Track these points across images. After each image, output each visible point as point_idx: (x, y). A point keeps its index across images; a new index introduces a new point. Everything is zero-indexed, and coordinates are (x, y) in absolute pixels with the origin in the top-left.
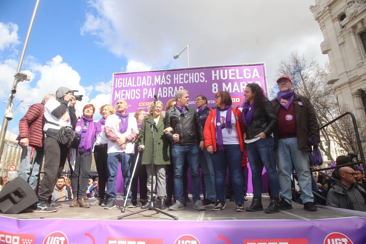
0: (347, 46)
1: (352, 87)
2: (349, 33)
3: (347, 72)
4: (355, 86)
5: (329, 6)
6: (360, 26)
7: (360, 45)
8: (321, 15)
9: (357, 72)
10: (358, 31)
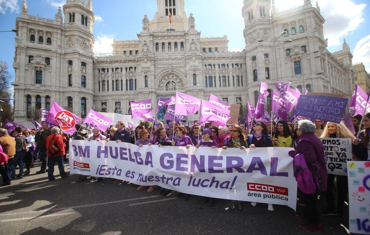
0: (29, 73)
1: (25, 92)
2: (33, 68)
3: (25, 84)
4: (27, 92)
5: (27, 47)
6: (39, 69)
7: (35, 76)
8: (20, 48)
9: (30, 87)
10: (36, 70)
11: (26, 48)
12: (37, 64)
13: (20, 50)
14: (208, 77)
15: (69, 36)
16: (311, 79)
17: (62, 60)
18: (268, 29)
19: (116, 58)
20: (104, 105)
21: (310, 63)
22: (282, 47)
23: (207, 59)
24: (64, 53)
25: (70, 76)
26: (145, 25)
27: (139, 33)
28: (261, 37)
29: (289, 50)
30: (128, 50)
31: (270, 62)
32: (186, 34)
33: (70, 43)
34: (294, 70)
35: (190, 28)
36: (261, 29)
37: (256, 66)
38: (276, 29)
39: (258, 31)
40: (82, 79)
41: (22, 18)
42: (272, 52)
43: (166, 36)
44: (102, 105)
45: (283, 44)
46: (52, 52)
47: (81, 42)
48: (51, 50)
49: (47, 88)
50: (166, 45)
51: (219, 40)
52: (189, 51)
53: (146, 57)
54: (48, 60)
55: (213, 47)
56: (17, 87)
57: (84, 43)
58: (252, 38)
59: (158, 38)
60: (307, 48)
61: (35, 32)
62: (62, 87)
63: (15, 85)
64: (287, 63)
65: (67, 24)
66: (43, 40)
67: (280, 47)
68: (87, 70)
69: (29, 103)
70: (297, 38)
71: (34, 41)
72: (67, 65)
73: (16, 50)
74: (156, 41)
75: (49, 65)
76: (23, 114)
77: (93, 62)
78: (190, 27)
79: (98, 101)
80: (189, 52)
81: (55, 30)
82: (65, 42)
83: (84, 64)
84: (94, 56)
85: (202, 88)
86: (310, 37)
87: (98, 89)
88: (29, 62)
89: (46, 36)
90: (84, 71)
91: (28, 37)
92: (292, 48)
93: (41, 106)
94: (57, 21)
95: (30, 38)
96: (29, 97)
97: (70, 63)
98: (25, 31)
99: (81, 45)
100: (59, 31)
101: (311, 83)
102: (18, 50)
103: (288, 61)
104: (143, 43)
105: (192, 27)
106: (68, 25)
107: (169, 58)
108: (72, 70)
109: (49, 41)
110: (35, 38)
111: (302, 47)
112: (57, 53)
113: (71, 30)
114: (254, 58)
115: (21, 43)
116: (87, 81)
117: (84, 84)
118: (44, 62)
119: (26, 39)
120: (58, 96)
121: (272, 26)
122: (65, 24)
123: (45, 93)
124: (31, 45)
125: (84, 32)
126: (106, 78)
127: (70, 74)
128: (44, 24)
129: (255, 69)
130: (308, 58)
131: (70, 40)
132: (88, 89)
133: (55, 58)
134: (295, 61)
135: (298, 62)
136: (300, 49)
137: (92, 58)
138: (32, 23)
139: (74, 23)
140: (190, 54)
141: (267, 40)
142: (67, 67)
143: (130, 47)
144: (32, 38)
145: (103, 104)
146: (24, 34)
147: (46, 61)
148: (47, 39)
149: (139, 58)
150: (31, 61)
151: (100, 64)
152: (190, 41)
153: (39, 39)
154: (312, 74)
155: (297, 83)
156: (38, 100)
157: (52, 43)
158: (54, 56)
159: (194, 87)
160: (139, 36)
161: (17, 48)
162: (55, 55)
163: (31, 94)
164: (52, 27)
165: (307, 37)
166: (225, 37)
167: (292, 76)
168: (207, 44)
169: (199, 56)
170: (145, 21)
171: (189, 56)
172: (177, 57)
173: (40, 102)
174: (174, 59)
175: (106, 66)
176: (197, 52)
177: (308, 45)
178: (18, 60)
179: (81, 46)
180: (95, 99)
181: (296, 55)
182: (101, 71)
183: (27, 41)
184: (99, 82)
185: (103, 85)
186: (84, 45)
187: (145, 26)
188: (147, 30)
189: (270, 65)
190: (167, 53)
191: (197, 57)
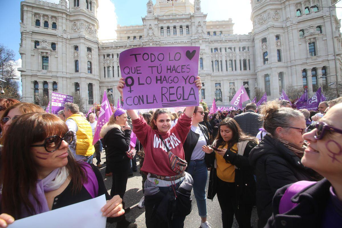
0: (35, 59)
1: (32, 78)
2: (39, 54)
3: (31, 70)
4: (34, 78)
5: (33, 32)
6: (45, 54)
7: (42, 62)
8: (26, 33)
9: (37, 73)
10: (43, 55)
11: (31, 32)
12: (43, 49)
13: (26, 35)
14: (214, 61)
15: (74, 20)
16: (328, 60)
17: (68, 45)
18: (279, 9)
19: (121, 43)
20: (110, 92)
21: (326, 44)
22: (296, 27)
23: (213, 42)
24: (69, 38)
25: (76, 62)
26: (150, 8)
27: (144, 17)
28: (271, 18)
29: (302, 30)
30: (132, 36)
31: (282, 43)
32: (192, 17)
33: (76, 27)
34: (309, 51)
35: (196, 11)
36: (272, 9)
37: (266, 48)
38: (288, 9)
39: (268, 11)
40: (88, 65)
41: (27, 2)
42: (284, 33)
43: (172, 19)
44: (108, 92)
45: (297, 24)
46: (58, 37)
47: (86, 27)
48: (56, 35)
49: (54, 74)
50: (172, 28)
51: (224, 23)
52: (195, 34)
53: (151, 41)
54: (53, 45)
55: (218, 30)
56: (23, 73)
57: (89, 28)
58: (262, 19)
59: (163, 22)
60: (323, 28)
61: (40, 17)
62: (68, 73)
63: (22, 71)
64: (301, 44)
65: (72, 8)
66: (48, 25)
67: (293, 28)
68: (93, 55)
69: (36, 89)
70: (312, 18)
71: (40, 26)
72: (73, 50)
73: (22, 35)
74: (160, 25)
75: (55, 50)
76: (31, 101)
77: (98, 48)
78: (196, 9)
79: (104, 87)
80: (196, 36)
81: (60, 15)
82: (71, 27)
83: (89, 49)
84: (99, 42)
85: (209, 72)
86: (327, 17)
87: (104, 75)
88: (35, 47)
89: (51, 21)
90: (90, 56)
91: (33, 22)
92: (307, 28)
93: (48, 92)
94: (62, 5)
95: (35, 22)
96: (36, 83)
97: (76, 48)
98: (30, 15)
99: (86, 29)
100: (64, 16)
101: (327, 65)
102: (24, 36)
103: (302, 42)
104: (148, 27)
105: (198, 9)
106: (73, 10)
107: (174, 42)
108: (78, 55)
109: (54, 26)
110: (40, 23)
111: (317, 27)
112: (62, 38)
113: (75, 14)
114: (264, 40)
115: (26, 28)
116: (93, 67)
117: (90, 69)
118: (49, 47)
119: (31, 23)
120: (65, 82)
121: (283, 7)
122: (69, 8)
123: (52, 79)
124: (37, 29)
125: (89, 17)
126: (111, 64)
127: (76, 59)
128: (48, 8)
129: (265, 51)
130: (324, 39)
131: (75, 25)
132: (94, 75)
133: (61, 43)
134: (309, 42)
135: (313, 43)
136: (316, 29)
137: (97, 43)
138: (37, 7)
139: (79, 7)
140: (196, 38)
141: (278, 21)
142: (73, 53)
143: (133, 32)
144: (38, 23)
145: (109, 90)
146: (29, 18)
147: (52, 46)
148: (52, 23)
149: (144, 42)
150: (37, 46)
151: (105, 49)
152: (197, 24)
153: (44, 24)
154: (329, 56)
155: (312, 65)
156: (45, 86)
157: (57, 28)
158: (60, 42)
159: (201, 71)
160: (143, 20)
161: (22, 33)
162: (61, 40)
163: (38, 80)
164: (57, 11)
165: (322, 17)
166: (230, 20)
167: (307, 58)
168: (212, 27)
169: (205, 39)
170: (149, 4)
171: (195, 39)
172: (182, 41)
173: (47, 89)
174: (180, 42)
175: (110, 52)
176: (203, 35)
177: (325, 25)
178: (23, 46)
179: (86, 31)
180: (101, 85)
181: (311, 35)
182: (106, 57)
183: (32, 25)
184: (105, 68)
185: (108, 71)
186: (89, 30)
187: (150, 10)
188: (152, 14)
189: (282, 47)
190: (172, 37)
191: (204, 40)
